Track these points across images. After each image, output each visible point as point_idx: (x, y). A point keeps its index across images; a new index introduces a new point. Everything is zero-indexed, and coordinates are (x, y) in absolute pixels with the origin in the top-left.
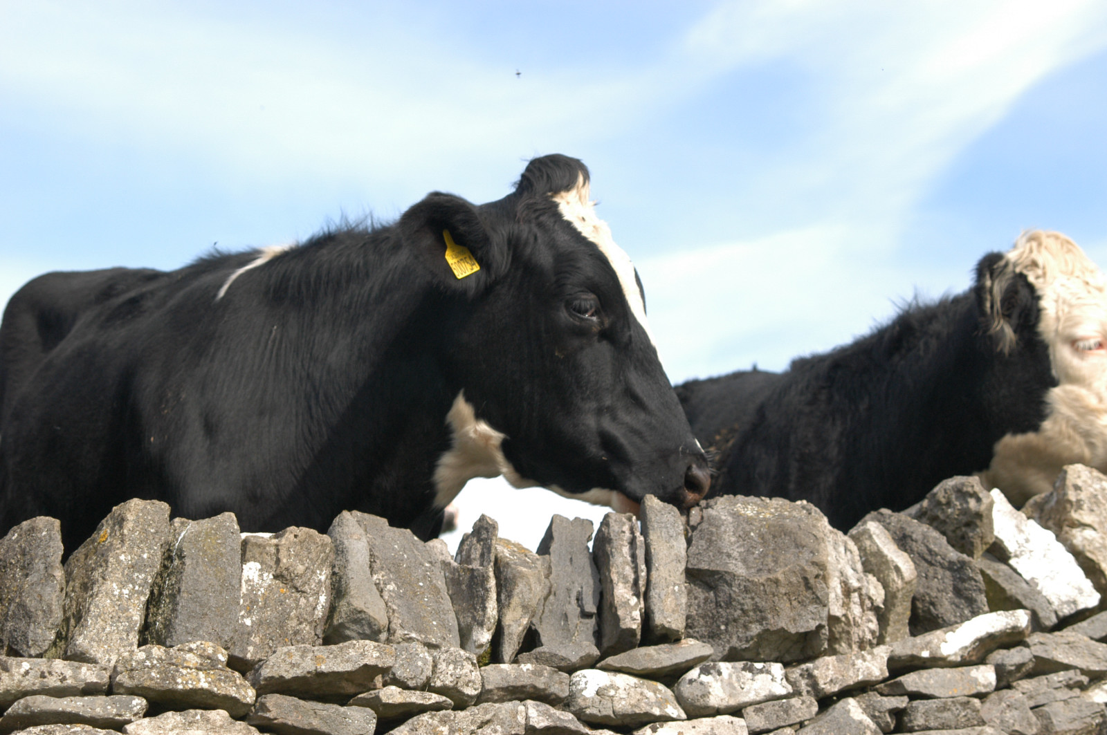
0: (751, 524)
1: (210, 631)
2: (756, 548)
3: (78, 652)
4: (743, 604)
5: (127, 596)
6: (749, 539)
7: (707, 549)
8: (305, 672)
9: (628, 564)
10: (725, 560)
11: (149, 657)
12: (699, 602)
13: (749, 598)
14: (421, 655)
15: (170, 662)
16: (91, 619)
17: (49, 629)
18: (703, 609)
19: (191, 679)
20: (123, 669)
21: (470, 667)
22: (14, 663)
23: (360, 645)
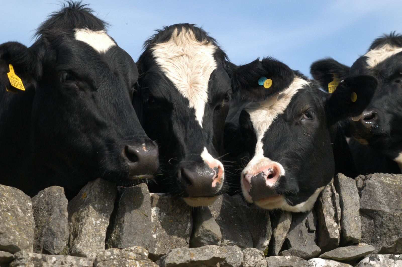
0: (390, 187)
1: (139, 241)
2: (394, 199)
3: (78, 252)
4: (388, 226)
5: (99, 224)
6: (390, 194)
7: (369, 199)
8: (186, 261)
9: (331, 207)
10: (378, 204)
11: (112, 254)
12: (366, 225)
13: (392, 223)
14: (238, 252)
15: (122, 256)
16: (83, 236)
17: (64, 240)
18: (368, 229)
19: (133, 265)
20: (100, 260)
21: (261, 257)
22: (49, 257)
23: (211, 247)
